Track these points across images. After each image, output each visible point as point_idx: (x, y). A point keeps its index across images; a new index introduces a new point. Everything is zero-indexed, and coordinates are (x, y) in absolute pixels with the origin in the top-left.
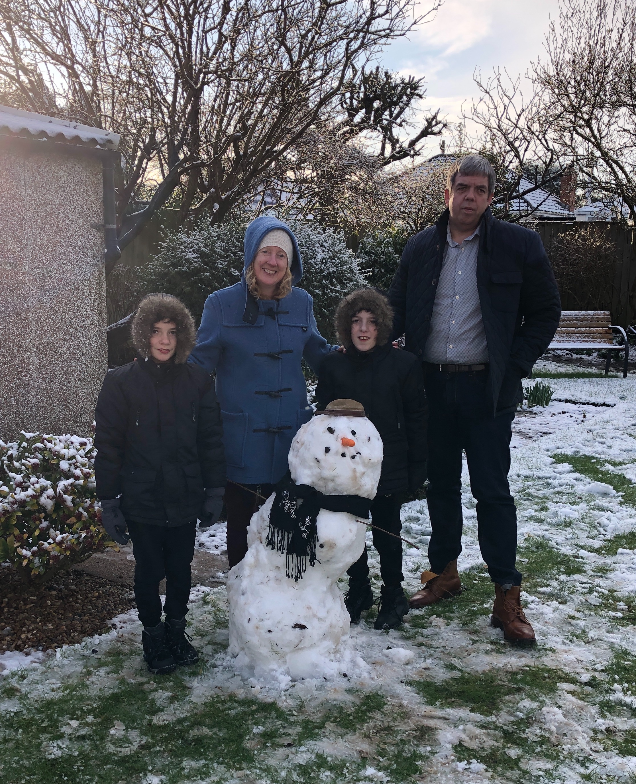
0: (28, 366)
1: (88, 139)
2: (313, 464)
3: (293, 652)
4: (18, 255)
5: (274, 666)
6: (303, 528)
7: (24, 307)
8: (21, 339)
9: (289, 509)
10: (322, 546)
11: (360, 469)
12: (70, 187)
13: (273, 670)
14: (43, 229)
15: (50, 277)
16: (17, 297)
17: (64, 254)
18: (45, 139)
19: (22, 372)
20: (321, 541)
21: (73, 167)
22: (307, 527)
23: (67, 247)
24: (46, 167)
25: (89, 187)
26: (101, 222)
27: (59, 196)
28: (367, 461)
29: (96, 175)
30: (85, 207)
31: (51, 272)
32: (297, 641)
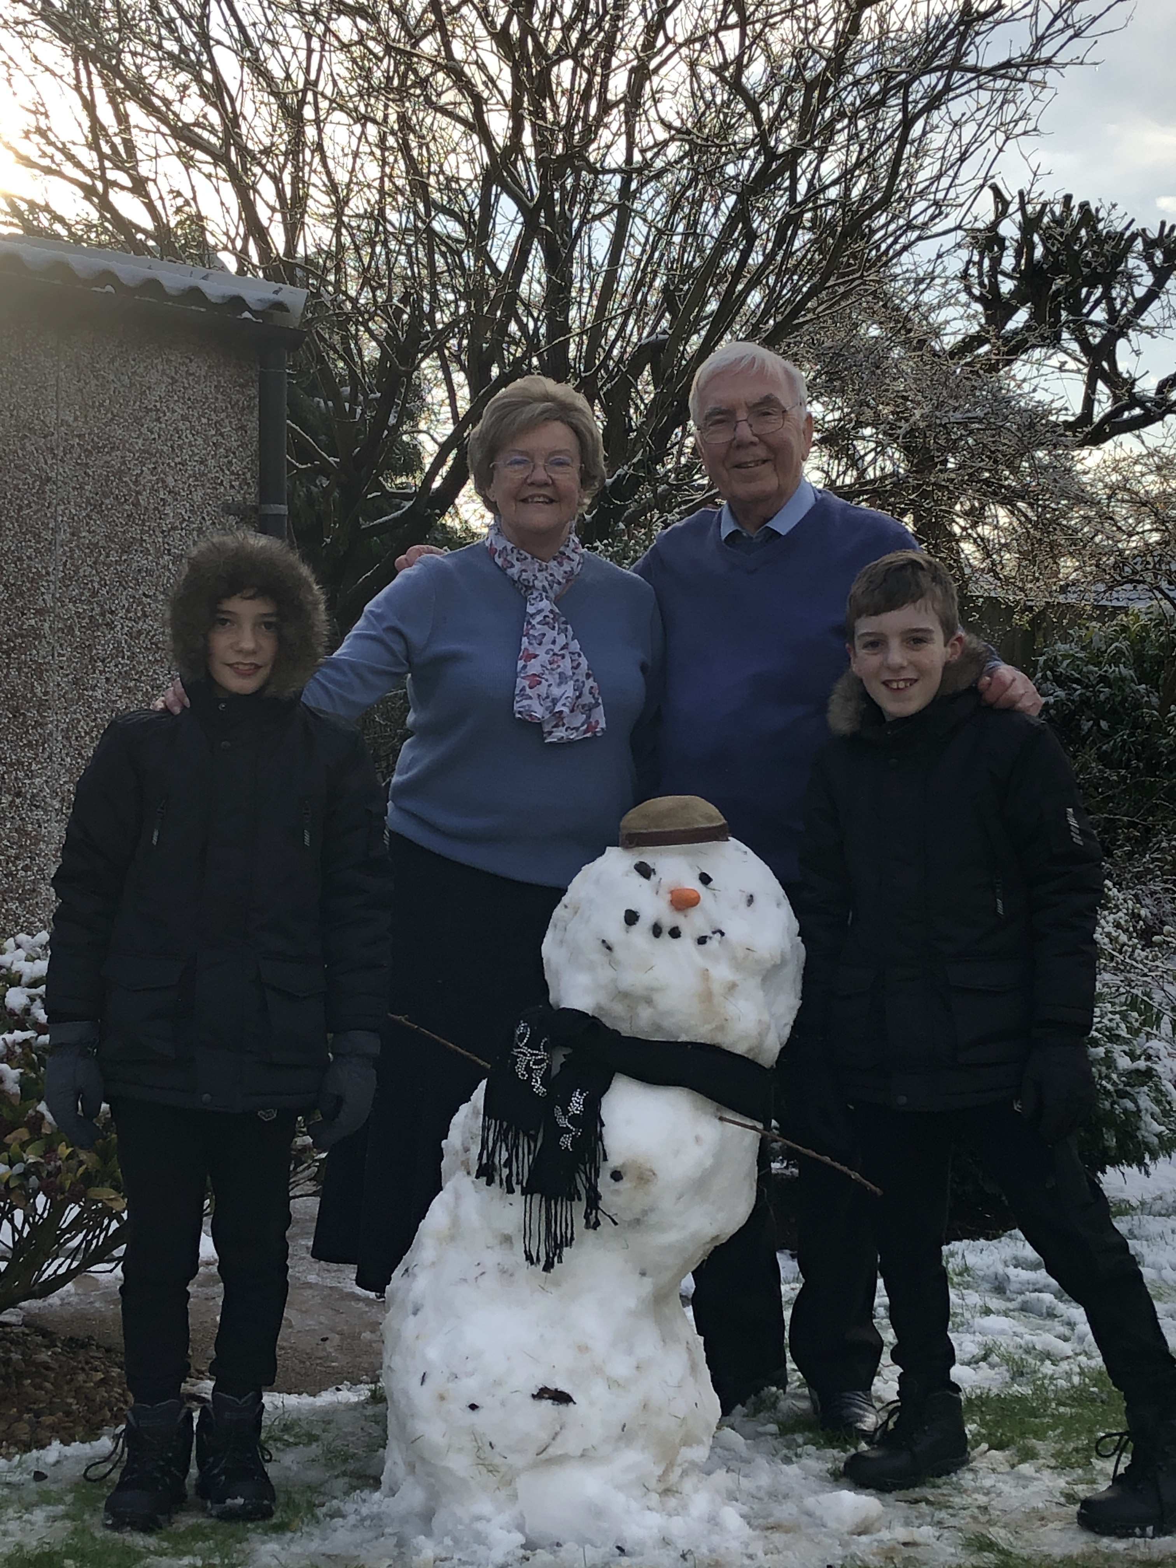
0: (36, 844)
1: (223, 297)
2: (597, 955)
3: (534, 1466)
4: (29, 567)
5: (485, 1507)
6: (564, 1122)
7: (35, 695)
8: (21, 775)
9: (528, 1069)
10: (617, 1176)
11: (722, 973)
12: (174, 411)
13: (479, 1518)
14: (98, 507)
15: (110, 626)
16: (19, 670)
17: (149, 572)
18: (109, 288)
19: (17, 858)
20: (615, 1160)
21: (184, 364)
22: (573, 1119)
23: (159, 554)
24: (113, 361)
25: (223, 415)
26: (252, 499)
27: (144, 430)
28: (740, 953)
29: (242, 386)
30: (211, 462)
31: (112, 612)
32: (544, 1436)
